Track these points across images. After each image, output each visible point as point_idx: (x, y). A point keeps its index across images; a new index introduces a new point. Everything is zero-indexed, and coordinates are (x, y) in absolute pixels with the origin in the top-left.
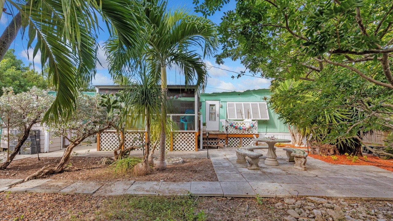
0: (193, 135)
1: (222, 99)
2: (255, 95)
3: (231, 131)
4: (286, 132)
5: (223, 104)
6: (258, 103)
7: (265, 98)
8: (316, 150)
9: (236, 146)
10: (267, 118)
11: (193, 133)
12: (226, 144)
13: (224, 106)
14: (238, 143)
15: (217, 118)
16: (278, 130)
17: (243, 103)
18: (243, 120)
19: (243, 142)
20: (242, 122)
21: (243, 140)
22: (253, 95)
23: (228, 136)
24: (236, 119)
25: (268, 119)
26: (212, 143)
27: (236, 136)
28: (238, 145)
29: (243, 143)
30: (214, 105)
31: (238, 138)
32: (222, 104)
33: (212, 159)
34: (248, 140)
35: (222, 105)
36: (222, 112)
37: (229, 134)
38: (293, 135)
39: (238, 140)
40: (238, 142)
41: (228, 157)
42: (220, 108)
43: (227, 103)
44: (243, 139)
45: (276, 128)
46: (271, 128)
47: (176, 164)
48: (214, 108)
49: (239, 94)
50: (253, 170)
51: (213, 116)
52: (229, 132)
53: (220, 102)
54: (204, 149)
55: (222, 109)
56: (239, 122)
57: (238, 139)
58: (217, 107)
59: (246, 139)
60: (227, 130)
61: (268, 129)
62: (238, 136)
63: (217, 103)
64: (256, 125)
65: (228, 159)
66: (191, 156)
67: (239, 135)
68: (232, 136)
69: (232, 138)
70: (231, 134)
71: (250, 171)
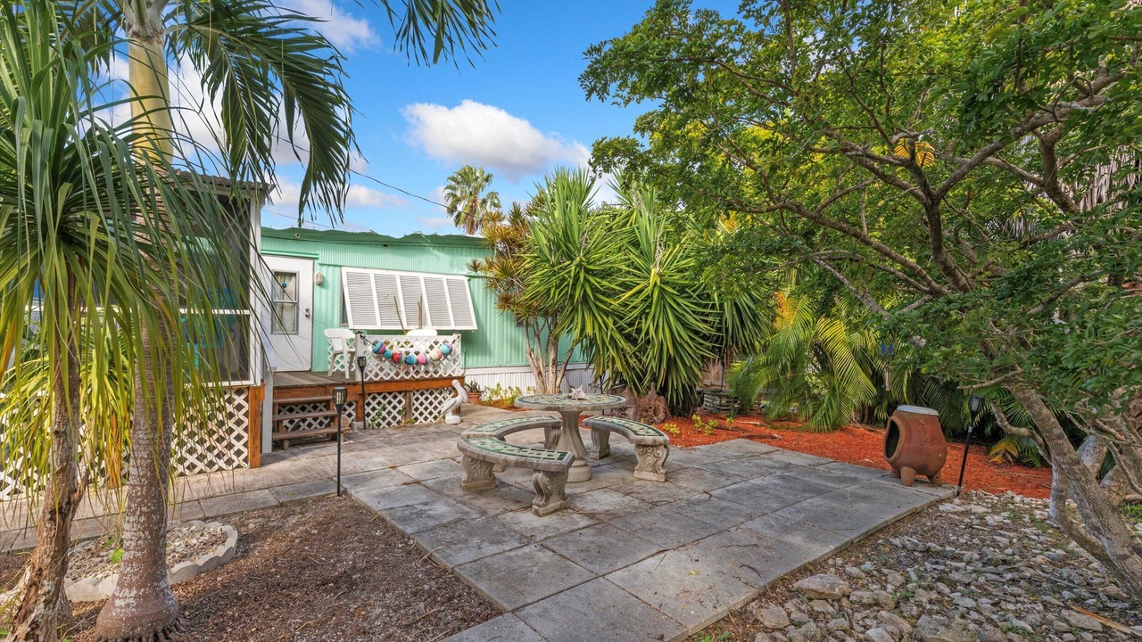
0: (239, 400)
1: (326, 254)
2: (435, 252)
3: (377, 370)
4: (513, 364)
5: (329, 274)
6: (444, 278)
7: (474, 263)
8: (627, 412)
9: (394, 423)
10: (472, 325)
11: (239, 391)
12: (357, 419)
13: (330, 279)
14: (399, 412)
15: (305, 325)
16: (495, 360)
17: (397, 274)
18: (402, 332)
19: (417, 404)
20: (402, 339)
21: (417, 399)
22: (429, 251)
23: (367, 391)
24: (378, 327)
25: (474, 327)
26: (304, 420)
27: (393, 387)
28: (399, 418)
29: (417, 409)
30: (292, 275)
31: (400, 393)
32: (324, 271)
33: (361, 495)
34: (431, 398)
35: (323, 277)
36: (326, 303)
37: (371, 382)
38: (540, 373)
39: (400, 402)
40: (400, 407)
41: (411, 471)
42: (317, 288)
43: (344, 270)
44: (418, 395)
45: (490, 354)
46: (478, 355)
47: (217, 564)
48: (291, 285)
49: (386, 243)
50: (552, 513)
51: (288, 317)
52: (371, 376)
53: (317, 266)
54: (280, 452)
55: (324, 291)
56: (393, 339)
57: (400, 397)
58: (305, 286)
59: (427, 394)
60: (362, 368)
61: (471, 359)
62: (402, 387)
63: (303, 268)
64: (458, 348)
65: (418, 482)
66: (251, 496)
67: (403, 384)
68: (381, 388)
69: (379, 394)
70: (376, 382)
71: (546, 520)
